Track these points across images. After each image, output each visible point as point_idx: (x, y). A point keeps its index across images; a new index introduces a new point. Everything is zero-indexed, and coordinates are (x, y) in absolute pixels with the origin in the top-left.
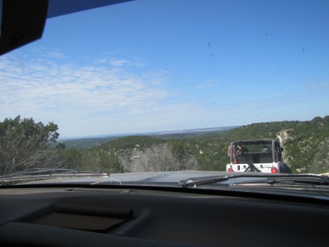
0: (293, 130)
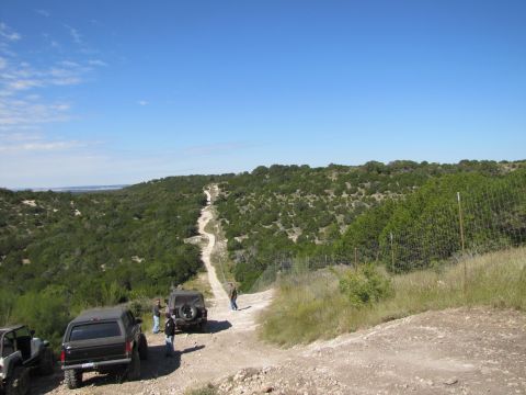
0: (227, 183)
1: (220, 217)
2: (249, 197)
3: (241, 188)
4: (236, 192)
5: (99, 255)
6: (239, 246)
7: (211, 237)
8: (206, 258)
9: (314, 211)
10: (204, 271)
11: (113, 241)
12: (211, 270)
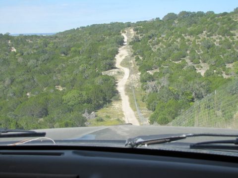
0: (141, 27)
1: (135, 54)
2: (160, 38)
3: (153, 31)
4: (149, 34)
5: (26, 85)
6: (151, 78)
7: (126, 71)
8: (121, 88)
9: (220, 50)
10: (119, 99)
11: (41, 72)
12: (125, 99)
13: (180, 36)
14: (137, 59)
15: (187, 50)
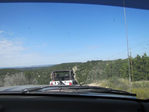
0: (79, 66)
1: (77, 77)
2: (85, 71)
3: (83, 68)
4: (81, 69)
13: (91, 70)
14: (78, 78)
15: (92, 75)
